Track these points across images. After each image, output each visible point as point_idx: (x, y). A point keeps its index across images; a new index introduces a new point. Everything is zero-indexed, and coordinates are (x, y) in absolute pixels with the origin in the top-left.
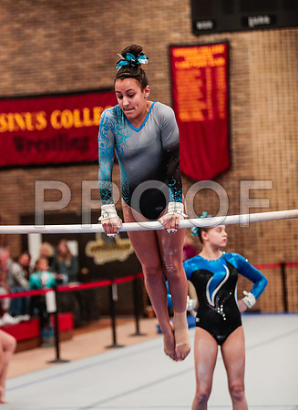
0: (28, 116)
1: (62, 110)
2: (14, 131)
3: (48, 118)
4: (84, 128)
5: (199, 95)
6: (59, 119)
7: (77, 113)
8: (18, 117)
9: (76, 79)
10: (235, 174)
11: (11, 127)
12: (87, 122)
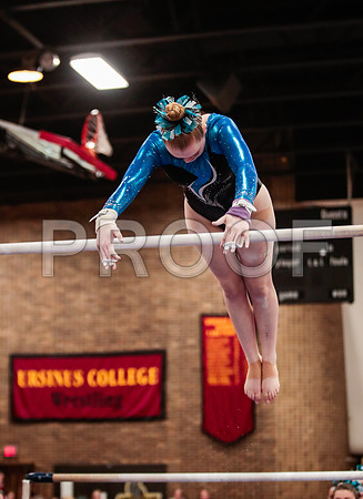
0: (67, 374)
1: (98, 369)
2: (52, 388)
3: (85, 376)
4: (118, 388)
5: (228, 361)
6: (95, 378)
7: (112, 373)
8: (57, 374)
9: (113, 341)
10: (258, 436)
11: (50, 383)
12: (122, 382)
